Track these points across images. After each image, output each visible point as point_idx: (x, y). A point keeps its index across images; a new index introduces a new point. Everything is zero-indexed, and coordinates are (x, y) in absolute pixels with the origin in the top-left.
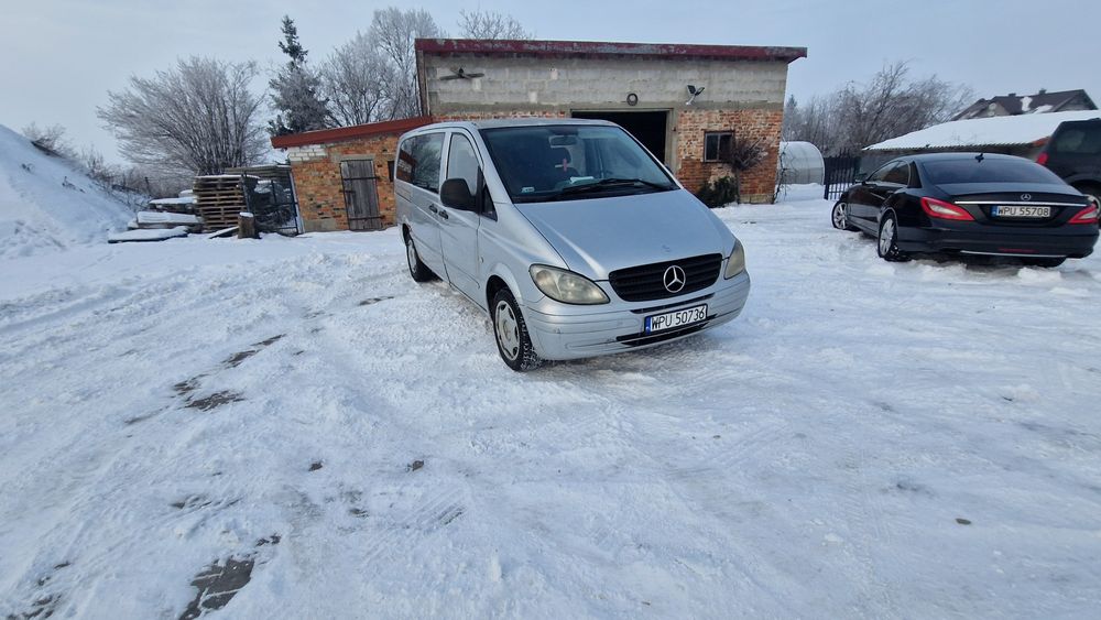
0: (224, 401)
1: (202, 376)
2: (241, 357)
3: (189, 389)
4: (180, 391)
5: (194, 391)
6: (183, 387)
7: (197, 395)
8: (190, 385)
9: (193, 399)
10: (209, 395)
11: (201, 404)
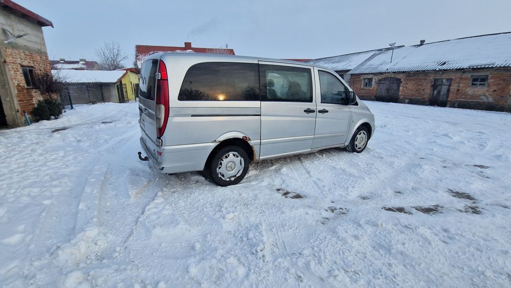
0: (457, 193)
1: (461, 211)
2: (427, 211)
3: (472, 208)
4: (478, 209)
5: (469, 205)
6: (475, 211)
7: (469, 203)
8: (470, 210)
9: (472, 201)
10: (463, 199)
11: (469, 197)
